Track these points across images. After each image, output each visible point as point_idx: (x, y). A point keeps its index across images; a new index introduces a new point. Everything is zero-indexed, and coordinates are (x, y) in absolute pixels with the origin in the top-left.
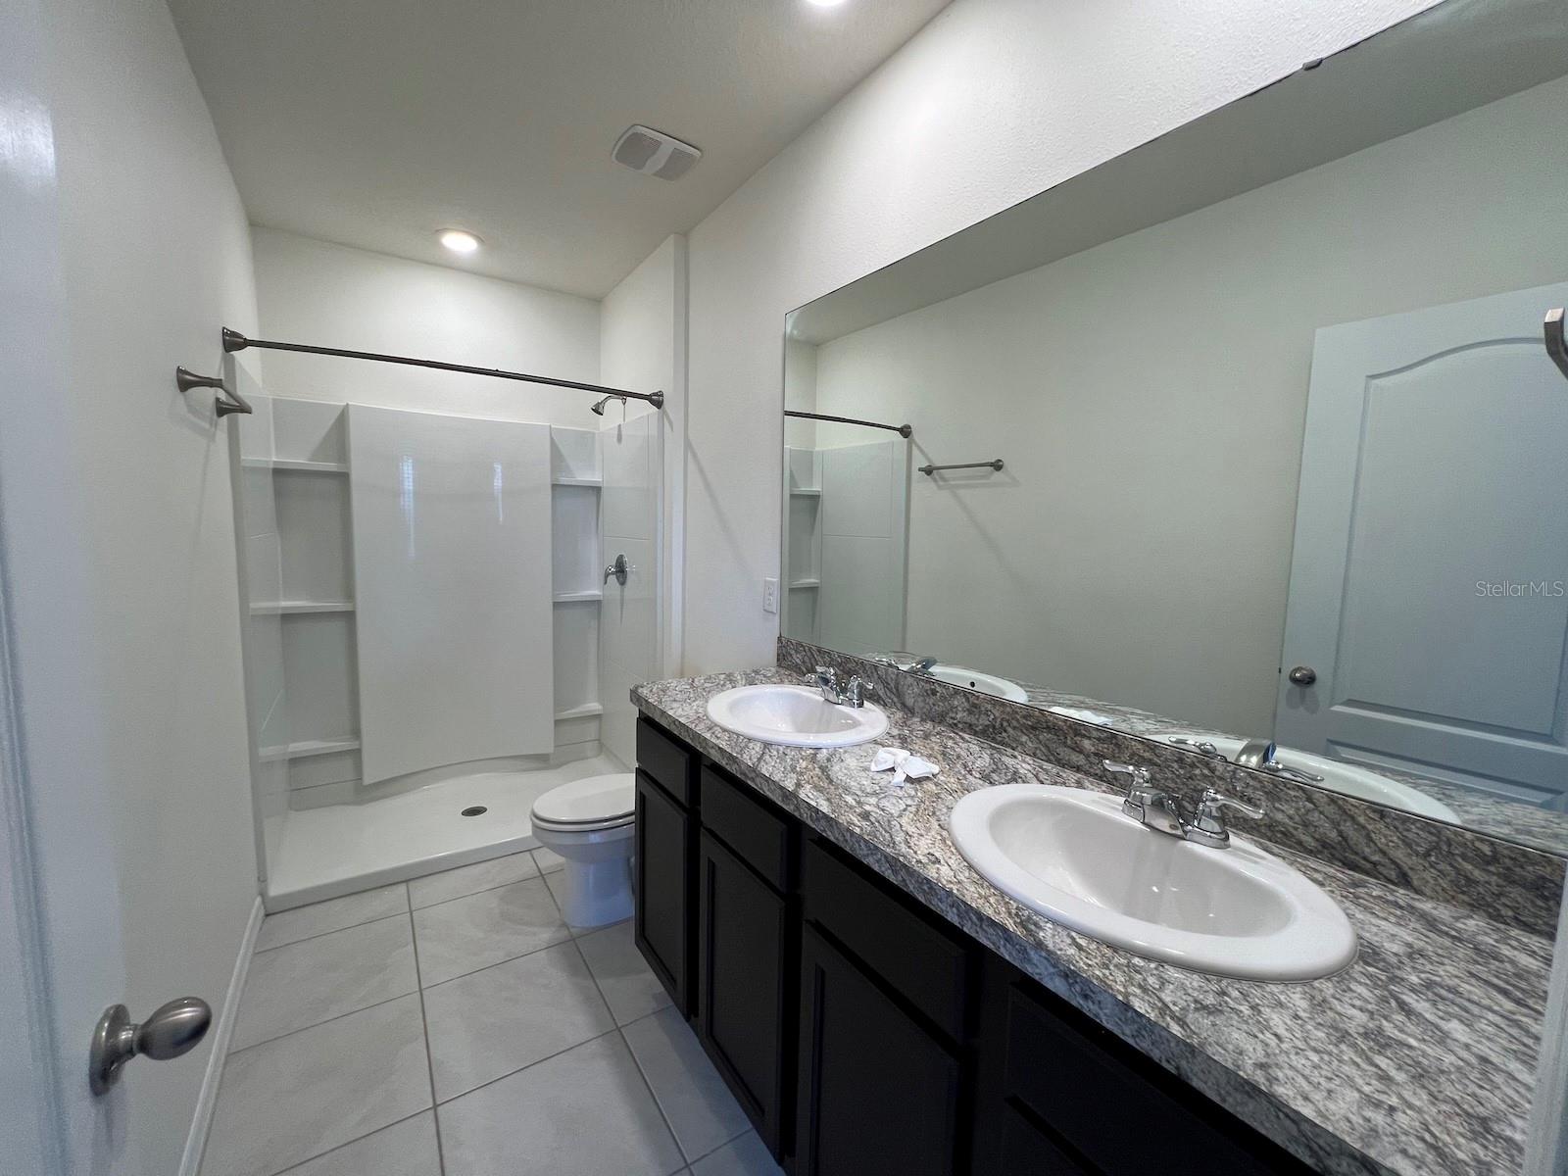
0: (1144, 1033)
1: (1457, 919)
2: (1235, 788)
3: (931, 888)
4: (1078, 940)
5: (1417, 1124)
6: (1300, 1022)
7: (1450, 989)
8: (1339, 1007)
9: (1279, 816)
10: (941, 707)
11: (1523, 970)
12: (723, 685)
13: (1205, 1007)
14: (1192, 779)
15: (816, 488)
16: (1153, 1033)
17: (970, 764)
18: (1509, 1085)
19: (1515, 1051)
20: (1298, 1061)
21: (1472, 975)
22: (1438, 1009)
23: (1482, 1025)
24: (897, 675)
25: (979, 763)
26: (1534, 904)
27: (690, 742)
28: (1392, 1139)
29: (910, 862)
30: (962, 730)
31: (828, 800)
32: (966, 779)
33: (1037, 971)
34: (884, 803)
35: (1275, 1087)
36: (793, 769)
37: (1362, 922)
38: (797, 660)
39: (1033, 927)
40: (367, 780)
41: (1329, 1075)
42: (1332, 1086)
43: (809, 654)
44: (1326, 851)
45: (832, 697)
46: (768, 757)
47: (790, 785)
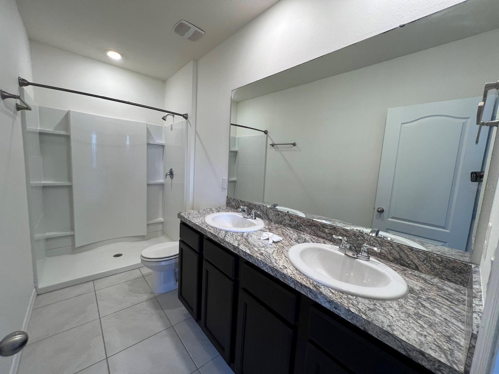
0: (354, 318)
1: (431, 279)
2: (370, 243)
3: (285, 276)
4: (332, 291)
5: (432, 339)
6: (397, 312)
7: (434, 299)
8: (406, 307)
9: (383, 251)
10: (281, 219)
11: (450, 293)
12: (209, 212)
13: (371, 309)
14: (358, 241)
15: (236, 149)
16: (357, 318)
17: (291, 237)
18: (453, 326)
19: (453, 316)
20: (399, 324)
21: (438, 295)
22: (432, 305)
23: (443, 309)
24: (267, 209)
25: (294, 236)
26: (451, 274)
27: (200, 231)
28: (427, 345)
29: (278, 268)
30: (287, 226)
31: (249, 249)
32: (291, 242)
33: (320, 301)
34: (267, 250)
35: (394, 332)
36: (236, 239)
37: (408, 281)
38: (234, 204)
39: (318, 287)
40: (77, 246)
41: (408, 327)
42: (408, 330)
43: (237, 202)
44: (396, 261)
45: (246, 216)
46: (227, 235)
47: (236, 244)
